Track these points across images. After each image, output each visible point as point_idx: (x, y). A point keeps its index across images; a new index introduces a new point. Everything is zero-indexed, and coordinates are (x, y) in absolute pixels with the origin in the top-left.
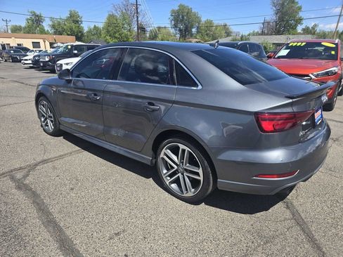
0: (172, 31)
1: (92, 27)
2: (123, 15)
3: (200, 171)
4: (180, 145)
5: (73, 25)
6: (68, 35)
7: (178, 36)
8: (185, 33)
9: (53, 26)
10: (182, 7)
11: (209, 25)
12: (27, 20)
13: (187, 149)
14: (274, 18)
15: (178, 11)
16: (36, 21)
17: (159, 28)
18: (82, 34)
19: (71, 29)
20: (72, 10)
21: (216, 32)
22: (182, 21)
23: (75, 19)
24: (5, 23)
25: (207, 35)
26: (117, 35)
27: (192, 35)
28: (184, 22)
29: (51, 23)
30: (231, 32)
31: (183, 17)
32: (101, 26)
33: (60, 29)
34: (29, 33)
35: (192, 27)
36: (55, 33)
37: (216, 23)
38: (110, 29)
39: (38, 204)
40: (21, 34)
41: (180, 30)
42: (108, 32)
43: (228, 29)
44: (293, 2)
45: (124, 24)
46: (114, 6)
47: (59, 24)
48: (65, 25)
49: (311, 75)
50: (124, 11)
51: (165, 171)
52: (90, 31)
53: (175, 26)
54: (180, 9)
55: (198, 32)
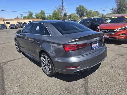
0: (77, 15)
1: (49, 15)
2: (58, 10)
3: (50, 65)
4: (45, 56)
5: (42, 15)
6: (41, 18)
7: (79, 16)
8: (81, 15)
9: (36, 16)
10: (80, 6)
11: (90, 12)
12: (28, 14)
13: (47, 57)
14: (117, 7)
15: (79, 8)
16: (31, 14)
17: (72, 14)
18: (45, 18)
19: (42, 16)
20: (42, 10)
21: (93, 14)
22: (80, 11)
23: (43, 13)
24: (21, 15)
25: (90, 15)
26: (56, 18)
27: (84, 16)
28: (81, 11)
29: (35, 15)
30: (99, 14)
31: (80, 10)
32: (51, 15)
33: (38, 17)
34: (28, 18)
35: (84, 13)
36: (36, 18)
37: (93, 11)
38: (54, 15)
39: (2, 74)
40: (26, 19)
41: (80, 14)
42: (53, 16)
43: (98, 13)
44: (125, 1)
45: (59, 14)
46: (55, 8)
47: (38, 15)
48: (40, 15)
49: (116, 30)
50: (59, 9)
51: (43, 65)
52: (48, 17)
53: (78, 13)
54: (79, 7)
55: (86, 15)
